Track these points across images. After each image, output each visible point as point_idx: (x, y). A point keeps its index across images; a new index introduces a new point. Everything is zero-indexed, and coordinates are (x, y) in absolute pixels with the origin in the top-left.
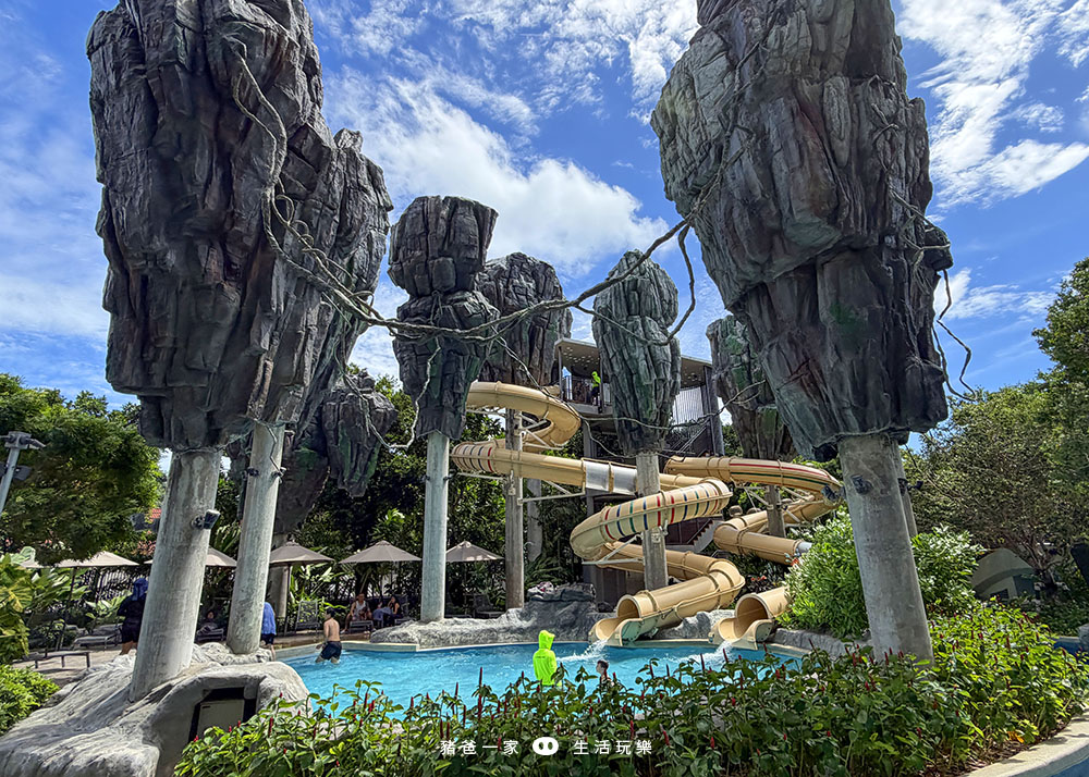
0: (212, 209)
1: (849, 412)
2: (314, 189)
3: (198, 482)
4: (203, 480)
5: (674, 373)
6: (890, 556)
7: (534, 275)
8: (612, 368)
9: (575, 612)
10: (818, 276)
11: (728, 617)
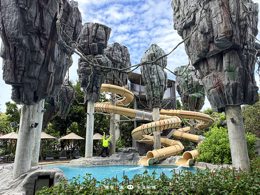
0: (37, 26)
1: (231, 98)
2: (67, 20)
3: (31, 113)
4: (33, 112)
5: (165, 83)
6: (240, 141)
7: (121, 50)
8: (146, 81)
9: (133, 156)
10: (224, 57)
11: (180, 158)
